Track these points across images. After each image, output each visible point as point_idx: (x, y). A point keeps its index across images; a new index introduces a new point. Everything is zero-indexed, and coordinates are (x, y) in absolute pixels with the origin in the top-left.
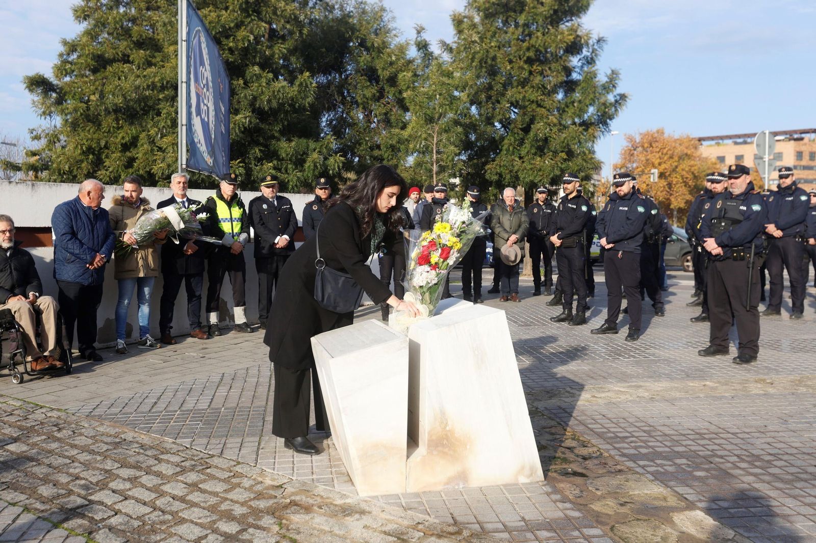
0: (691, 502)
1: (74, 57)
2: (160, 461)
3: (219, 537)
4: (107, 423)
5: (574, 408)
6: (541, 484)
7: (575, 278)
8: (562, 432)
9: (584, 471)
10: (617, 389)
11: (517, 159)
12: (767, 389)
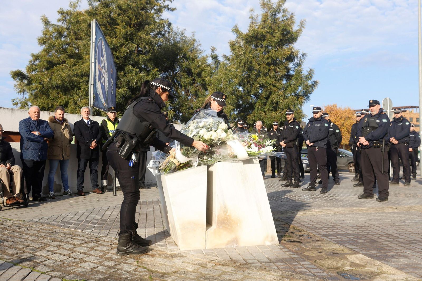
0: (356, 251)
1: (37, 62)
2: (74, 239)
3: (104, 267)
4: (46, 225)
5: (294, 217)
6: (277, 245)
7: (293, 163)
8: (288, 226)
9: (300, 241)
10: (316, 210)
11: (263, 113)
12: (394, 210)
